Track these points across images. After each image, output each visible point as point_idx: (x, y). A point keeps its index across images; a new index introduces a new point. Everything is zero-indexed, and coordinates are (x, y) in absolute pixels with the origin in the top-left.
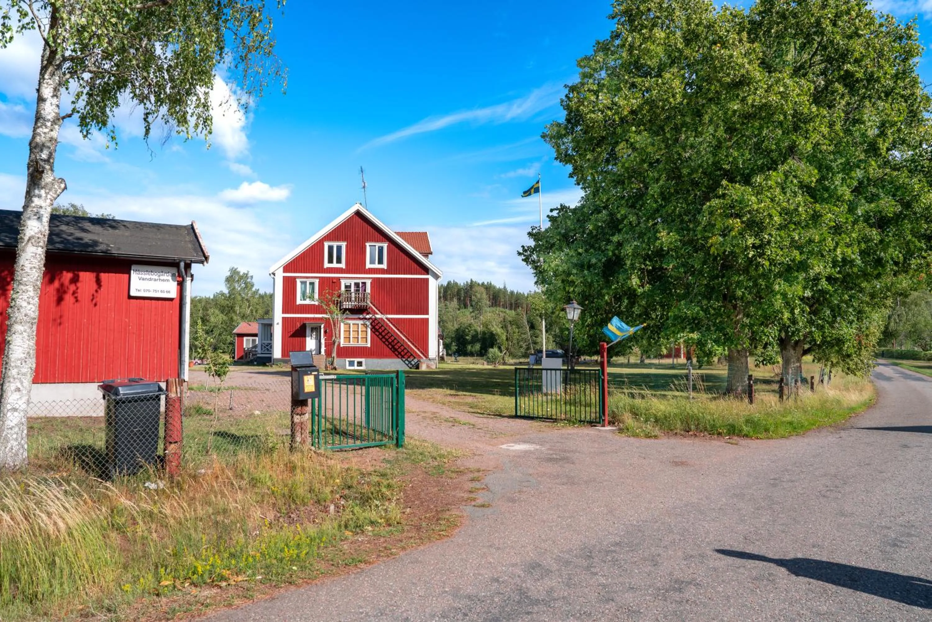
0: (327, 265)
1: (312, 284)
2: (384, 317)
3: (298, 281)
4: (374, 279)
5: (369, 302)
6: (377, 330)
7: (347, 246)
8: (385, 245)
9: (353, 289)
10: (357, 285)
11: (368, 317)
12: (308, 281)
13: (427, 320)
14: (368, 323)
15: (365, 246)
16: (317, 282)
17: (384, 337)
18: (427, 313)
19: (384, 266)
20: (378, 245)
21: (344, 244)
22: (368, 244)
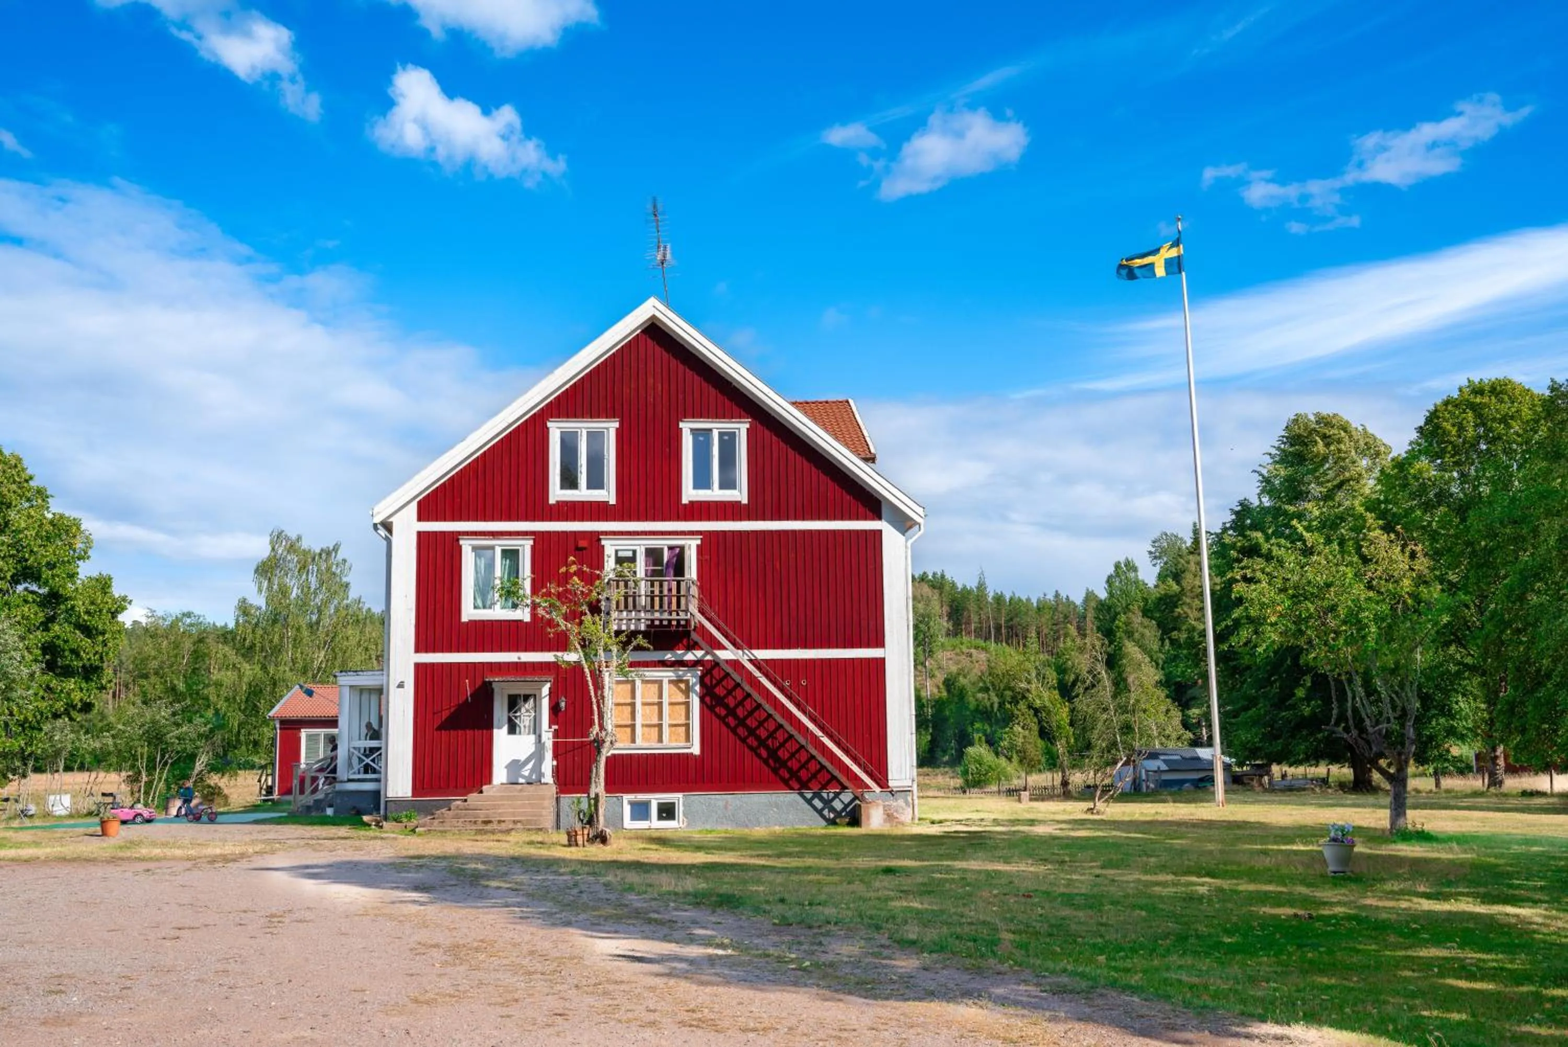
0: (557, 493)
1: (511, 555)
2: (743, 656)
3: (466, 545)
4: (707, 536)
5: (693, 608)
6: (720, 701)
7: (619, 433)
8: (741, 428)
9: (641, 567)
10: (653, 555)
11: (689, 657)
12: (500, 545)
13: (880, 664)
14: (692, 677)
15: (679, 432)
16: (526, 547)
17: (742, 722)
18: (878, 641)
19: (740, 494)
20: (717, 427)
21: (610, 428)
22: (686, 427)
